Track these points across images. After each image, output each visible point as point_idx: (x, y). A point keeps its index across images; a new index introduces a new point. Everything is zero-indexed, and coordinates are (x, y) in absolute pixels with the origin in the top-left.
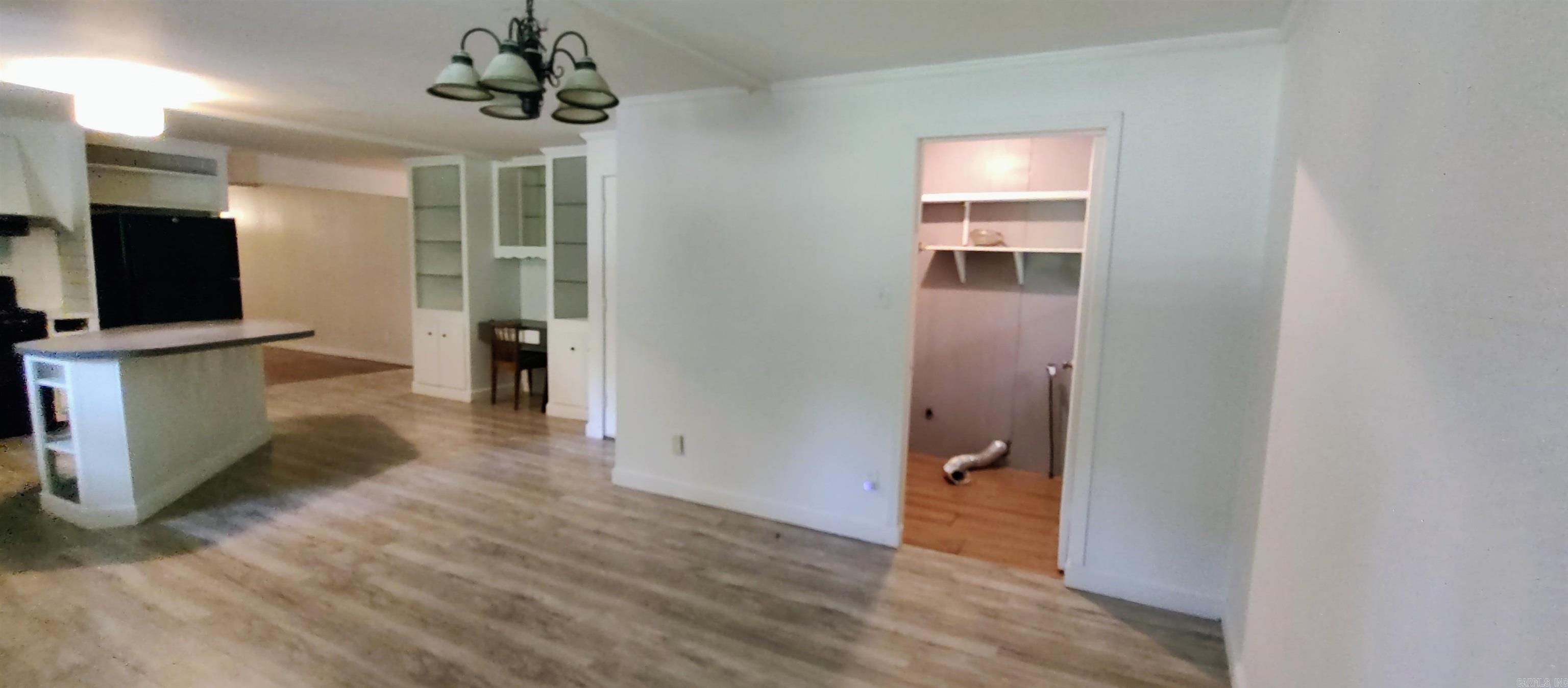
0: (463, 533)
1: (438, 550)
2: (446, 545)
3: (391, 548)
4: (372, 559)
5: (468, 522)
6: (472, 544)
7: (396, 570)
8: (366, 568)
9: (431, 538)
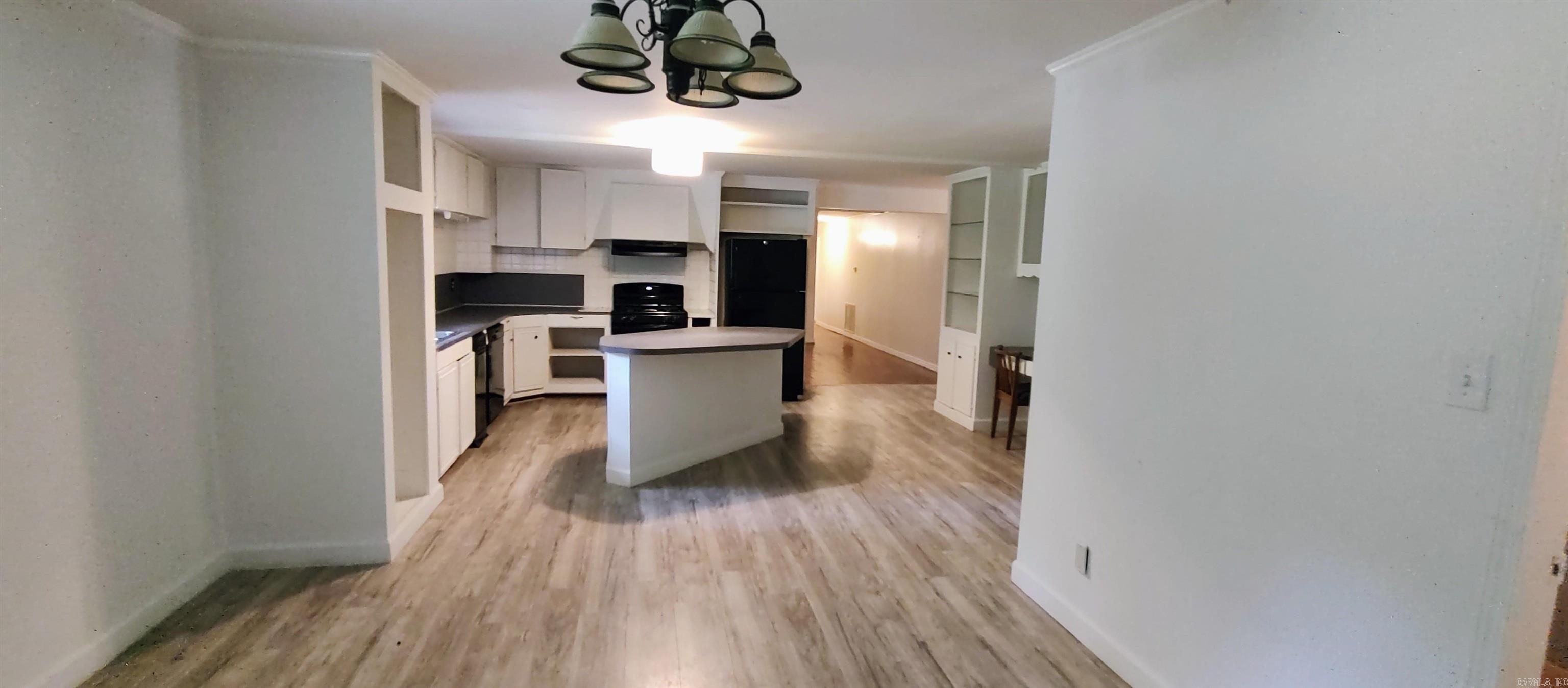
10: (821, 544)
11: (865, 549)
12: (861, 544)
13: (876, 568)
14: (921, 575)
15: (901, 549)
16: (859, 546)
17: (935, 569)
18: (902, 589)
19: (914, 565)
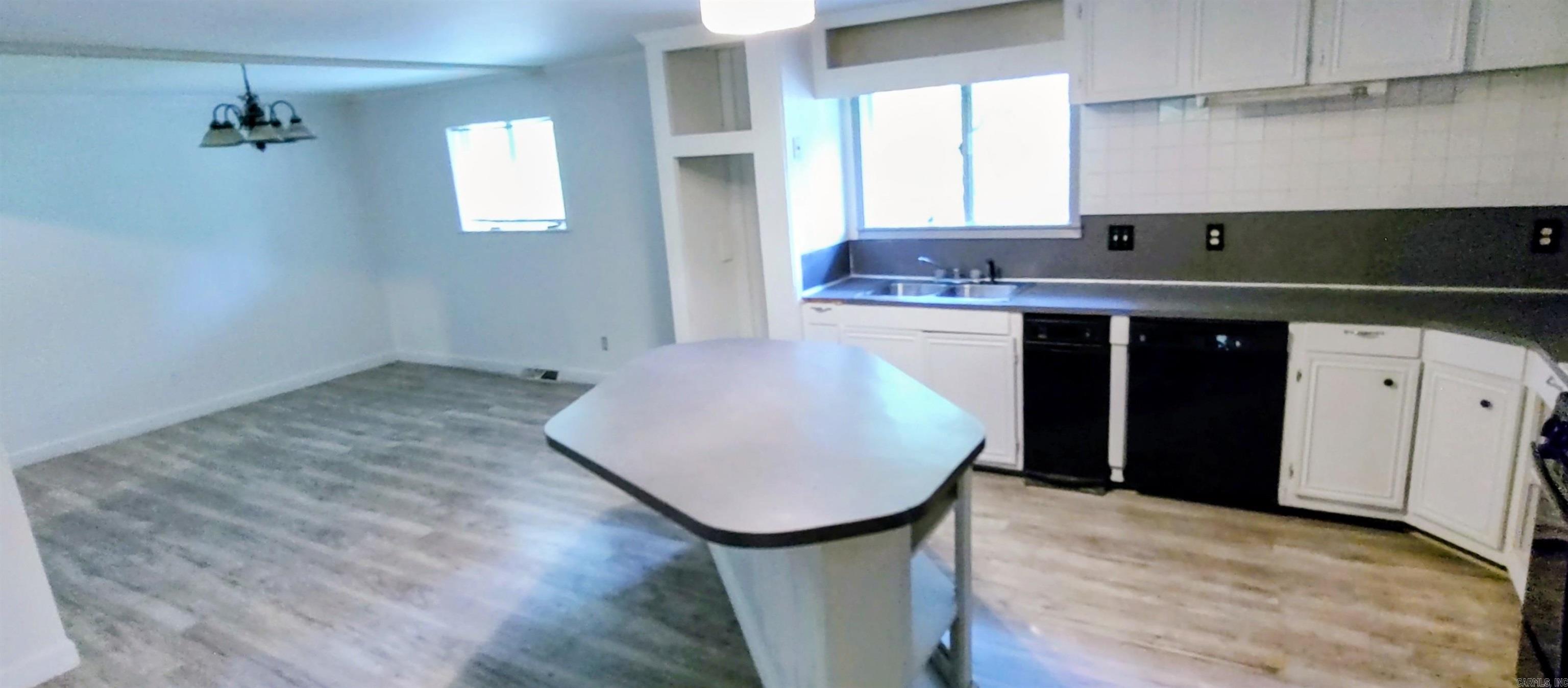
0: (350, 554)
1: (378, 531)
2: (370, 539)
3: (423, 530)
4: (440, 519)
5: (338, 569)
6: (344, 541)
7: (417, 513)
8: (442, 511)
9: (386, 545)
10: (364, 596)
11: (299, 614)
12: (310, 620)
13: (276, 602)
14: (214, 622)
15: (246, 638)
16: (310, 616)
17: (193, 636)
18: (236, 596)
19: (223, 627)
